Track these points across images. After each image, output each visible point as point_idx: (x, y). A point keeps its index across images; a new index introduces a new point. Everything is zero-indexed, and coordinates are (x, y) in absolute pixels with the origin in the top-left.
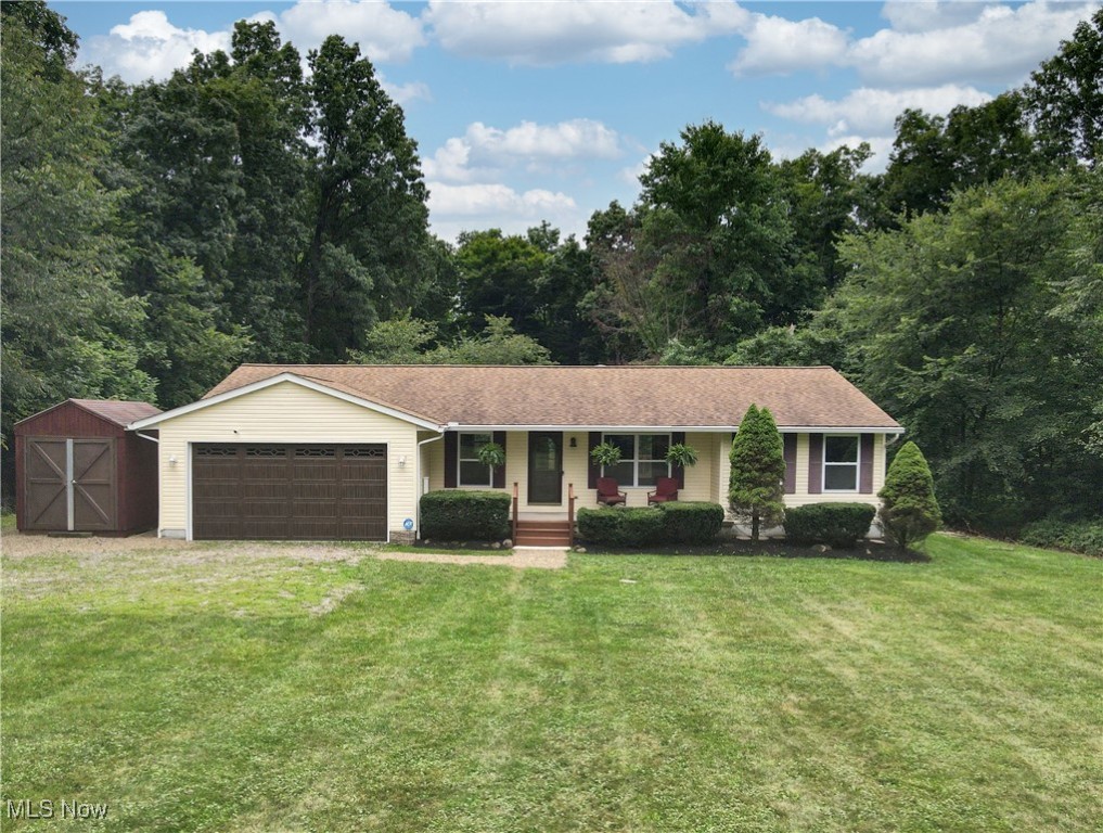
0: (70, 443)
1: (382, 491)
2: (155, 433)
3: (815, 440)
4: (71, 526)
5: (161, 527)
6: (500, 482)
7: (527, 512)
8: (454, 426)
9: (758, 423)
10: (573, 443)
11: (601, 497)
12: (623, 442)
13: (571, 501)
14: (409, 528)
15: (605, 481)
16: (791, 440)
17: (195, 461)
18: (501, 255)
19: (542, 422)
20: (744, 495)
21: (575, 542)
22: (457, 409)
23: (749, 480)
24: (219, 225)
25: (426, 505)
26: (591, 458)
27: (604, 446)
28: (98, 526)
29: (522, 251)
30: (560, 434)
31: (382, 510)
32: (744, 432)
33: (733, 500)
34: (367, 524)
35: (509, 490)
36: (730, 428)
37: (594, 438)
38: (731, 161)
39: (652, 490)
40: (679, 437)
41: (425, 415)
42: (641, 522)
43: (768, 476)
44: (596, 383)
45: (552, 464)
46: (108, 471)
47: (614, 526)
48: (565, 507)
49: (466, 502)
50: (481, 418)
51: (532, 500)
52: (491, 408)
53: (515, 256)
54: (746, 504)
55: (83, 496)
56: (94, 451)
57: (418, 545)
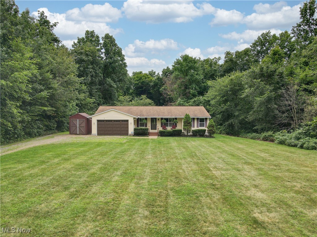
0: (78, 120)
1: (128, 127)
2: (91, 118)
3: (198, 119)
4: (78, 133)
5: (92, 133)
6: (146, 126)
7: (151, 131)
8: (139, 117)
9: (187, 116)
10: (158, 120)
11: (163, 129)
12: (167, 119)
13: (158, 129)
14: (132, 133)
15: (164, 125)
16: (194, 119)
17: (97, 123)
18: (143, 78)
19: (153, 116)
20: (185, 127)
21: (159, 135)
22: (139, 114)
23: (186, 125)
24: (88, 77)
25: (135, 129)
26: (161, 122)
27: (163, 120)
28: (82, 133)
29: (147, 77)
30: (156, 118)
31: (128, 131)
32: (185, 118)
33: (184, 128)
34: (125, 133)
35: (148, 127)
36: (183, 117)
37: (162, 119)
38: (190, 63)
39: (172, 127)
40: (176, 119)
41: (134, 115)
42: (169, 132)
43: (189, 125)
44: (162, 109)
45: (155, 123)
46: (84, 125)
47: (165, 133)
48: (157, 130)
49: (141, 129)
50: (143, 116)
51: (151, 129)
52: (145, 114)
53: (146, 78)
54: (185, 129)
55: (80, 129)
56: (82, 121)
57: (133, 136)
